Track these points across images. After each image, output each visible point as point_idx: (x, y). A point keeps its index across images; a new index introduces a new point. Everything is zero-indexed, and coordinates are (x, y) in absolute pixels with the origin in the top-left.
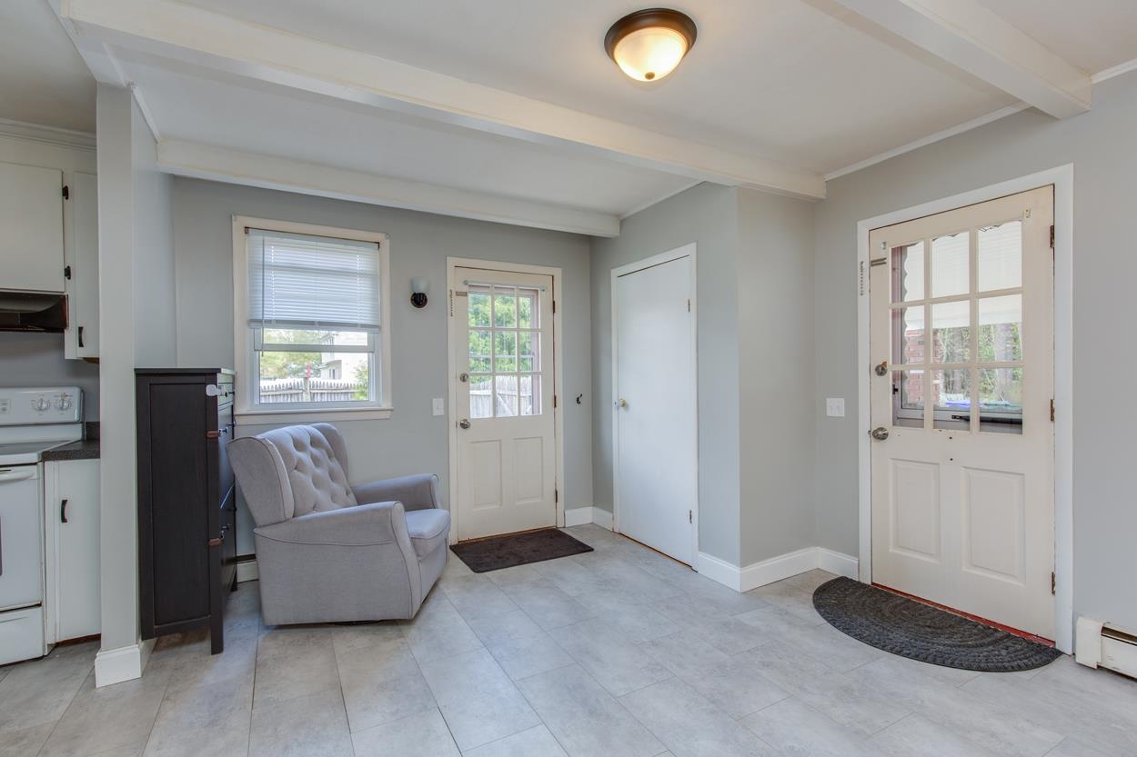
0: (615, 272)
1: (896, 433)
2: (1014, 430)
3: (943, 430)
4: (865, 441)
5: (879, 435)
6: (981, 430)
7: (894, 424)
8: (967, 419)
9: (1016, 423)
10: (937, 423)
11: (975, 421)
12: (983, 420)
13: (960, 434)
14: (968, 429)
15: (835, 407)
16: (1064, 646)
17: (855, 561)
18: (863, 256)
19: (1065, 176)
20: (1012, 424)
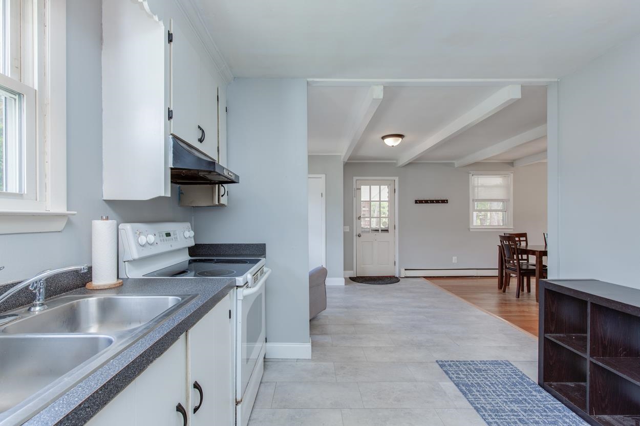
4: (355, 238)
5: (359, 236)
6: (381, 233)
7: (362, 233)
8: (378, 230)
9: (388, 230)
12: (382, 230)
13: (376, 233)
15: (346, 229)
16: (397, 275)
17: (352, 272)
18: (354, 187)
19: (397, 179)
20: (386, 231)
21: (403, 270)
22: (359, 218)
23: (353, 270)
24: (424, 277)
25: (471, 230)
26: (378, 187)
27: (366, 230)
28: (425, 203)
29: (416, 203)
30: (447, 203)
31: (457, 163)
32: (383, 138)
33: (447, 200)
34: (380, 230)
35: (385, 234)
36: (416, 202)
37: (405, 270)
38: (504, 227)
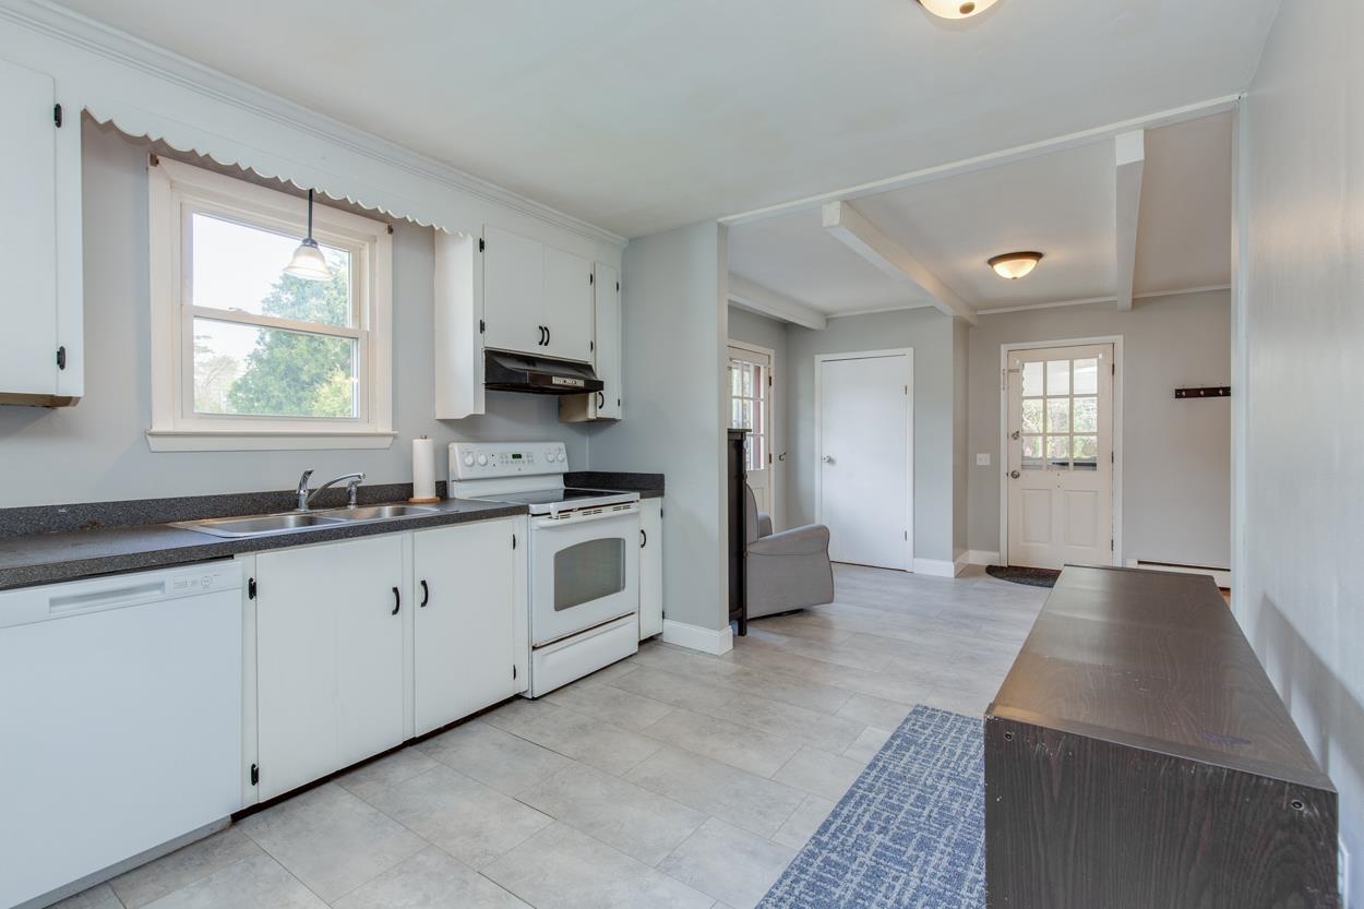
0: (818, 358)
1: (1024, 474)
2: (1093, 469)
3: (1052, 470)
4: (1004, 480)
5: (1015, 475)
6: (1075, 470)
7: (1022, 469)
8: (1066, 464)
9: (1094, 465)
10: (1048, 467)
12: (1075, 464)
13: (1059, 471)
14: (1065, 471)
15: (983, 459)
17: (997, 554)
18: (1003, 365)
19: (1119, 339)
20: (1090, 465)
22: (1016, 435)
23: (998, 550)
26: (1067, 363)
27: (1034, 462)
28: (1208, 394)
29: (1177, 397)
32: (992, 262)
34: (1071, 464)
36: (1179, 394)
37: (1140, 562)
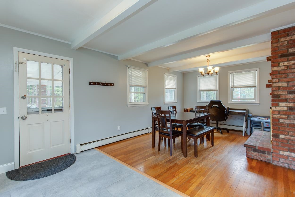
1: (29, 117)
2: (61, 111)
3: (45, 114)
4: (17, 121)
5: (24, 118)
6: (54, 112)
7: (28, 114)
8: (51, 110)
11: (53, 110)
12: (55, 110)
13: (49, 114)
14: (52, 113)
15: (3, 111)
16: (72, 152)
17: (13, 163)
18: (16, 59)
19: (72, 60)
20: (61, 110)
21: (78, 146)
22: (23, 98)
23: (13, 160)
24: (97, 147)
25: (128, 106)
26: (50, 65)
27: (34, 110)
28: (98, 85)
30: (114, 86)
31: (120, 57)
33: (114, 84)
35: (59, 113)
36: (90, 83)
37: (81, 145)
38: (144, 103)
